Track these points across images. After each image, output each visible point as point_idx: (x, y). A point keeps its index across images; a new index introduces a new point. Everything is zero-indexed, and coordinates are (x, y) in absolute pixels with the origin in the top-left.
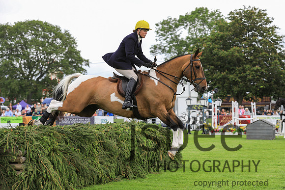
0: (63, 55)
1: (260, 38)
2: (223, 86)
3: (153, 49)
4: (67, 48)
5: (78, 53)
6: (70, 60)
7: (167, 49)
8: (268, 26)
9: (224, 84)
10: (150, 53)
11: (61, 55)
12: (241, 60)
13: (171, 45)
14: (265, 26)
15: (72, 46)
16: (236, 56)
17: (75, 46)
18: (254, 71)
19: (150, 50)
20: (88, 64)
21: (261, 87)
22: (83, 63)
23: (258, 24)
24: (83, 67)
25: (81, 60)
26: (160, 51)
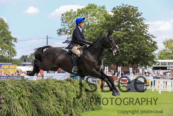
1: (133, 25)
2: (109, 57)
3: (59, 32)
4: (2, 30)
5: (9, 33)
6: (4, 38)
7: (69, 31)
8: (138, 18)
9: (109, 55)
10: (57, 34)
12: (120, 40)
13: (71, 29)
14: (136, 18)
15: (5, 29)
16: (118, 37)
17: (7, 29)
18: (129, 46)
19: (57, 32)
20: (16, 41)
21: (134, 57)
22: (12, 41)
23: (132, 17)
24: (12, 42)
25: (11, 38)
26: (64, 33)
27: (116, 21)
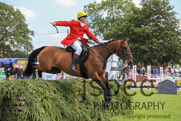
0: (14, 27)
4: (18, 22)
5: (25, 26)
6: (20, 31)
8: (169, 12)
11: (13, 27)
12: (149, 36)
13: (94, 22)
14: (167, 12)
15: (22, 21)
17: (24, 21)
20: (33, 35)
21: (164, 55)
22: (29, 34)
23: (163, 10)
24: (29, 36)
25: (28, 31)
27: (145, 15)
